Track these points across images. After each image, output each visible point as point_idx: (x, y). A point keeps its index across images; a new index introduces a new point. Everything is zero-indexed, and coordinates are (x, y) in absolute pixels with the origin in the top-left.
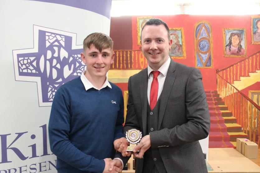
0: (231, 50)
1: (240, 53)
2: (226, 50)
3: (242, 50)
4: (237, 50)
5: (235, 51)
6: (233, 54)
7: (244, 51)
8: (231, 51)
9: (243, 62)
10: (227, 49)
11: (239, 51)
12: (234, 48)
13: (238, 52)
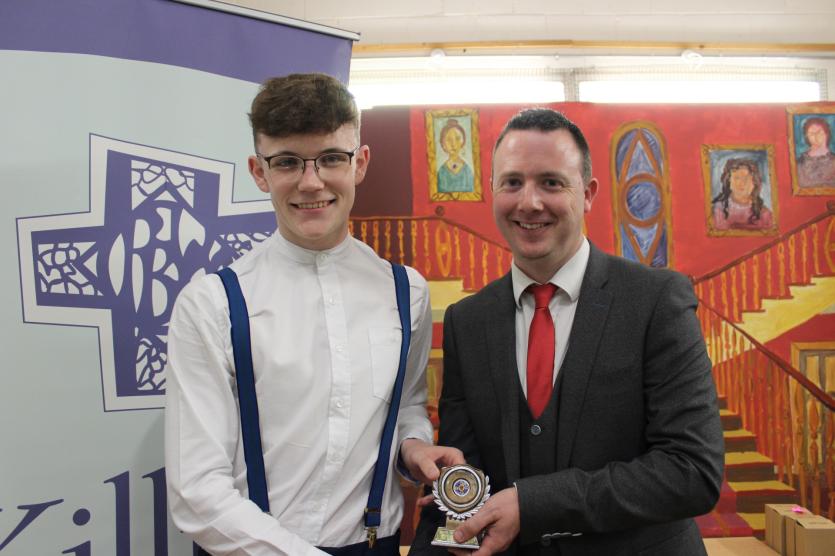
0: (730, 213)
1: (759, 222)
2: (713, 213)
3: (765, 215)
4: (748, 214)
5: (742, 216)
6: (736, 225)
7: (771, 218)
8: (729, 217)
9: (768, 251)
10: (717, 211)
11: (755, 217)
12: (739, 208)
13: (750, 218)
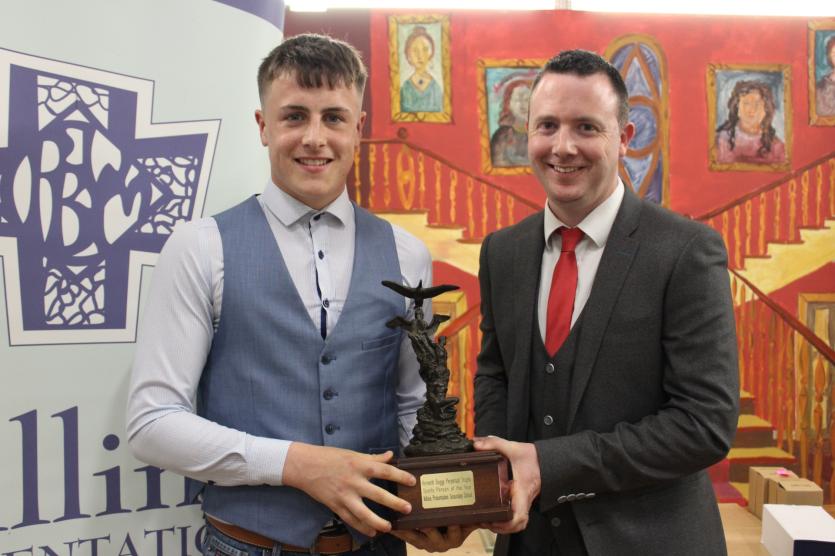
0: (737, 144)
1: (770, 156)
2: (717, 143)
3: (776, 147)
4: (756, 146)
5: (750, 148)
6: (743, 158)
7: (784, 151)
8: (735, 149)
9: (778, 189)
10: (721, 141)
11: (764, 149)
12: (747, 138)
13: (759, 151)
